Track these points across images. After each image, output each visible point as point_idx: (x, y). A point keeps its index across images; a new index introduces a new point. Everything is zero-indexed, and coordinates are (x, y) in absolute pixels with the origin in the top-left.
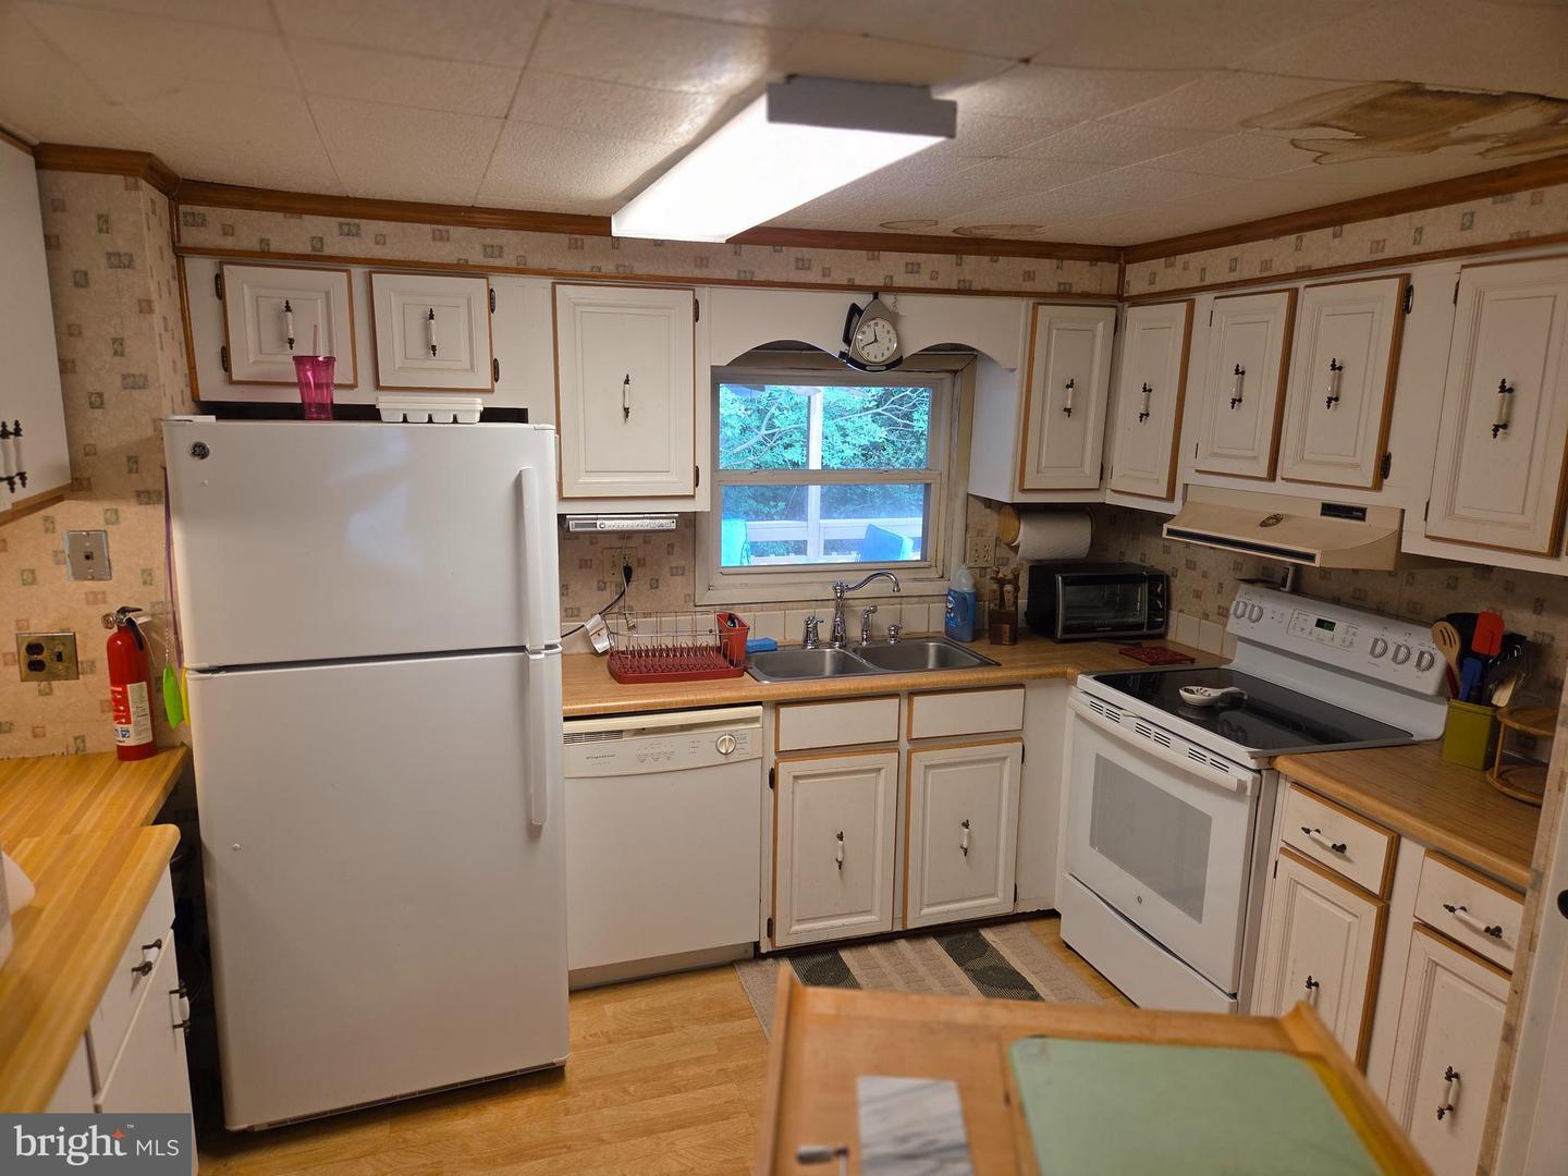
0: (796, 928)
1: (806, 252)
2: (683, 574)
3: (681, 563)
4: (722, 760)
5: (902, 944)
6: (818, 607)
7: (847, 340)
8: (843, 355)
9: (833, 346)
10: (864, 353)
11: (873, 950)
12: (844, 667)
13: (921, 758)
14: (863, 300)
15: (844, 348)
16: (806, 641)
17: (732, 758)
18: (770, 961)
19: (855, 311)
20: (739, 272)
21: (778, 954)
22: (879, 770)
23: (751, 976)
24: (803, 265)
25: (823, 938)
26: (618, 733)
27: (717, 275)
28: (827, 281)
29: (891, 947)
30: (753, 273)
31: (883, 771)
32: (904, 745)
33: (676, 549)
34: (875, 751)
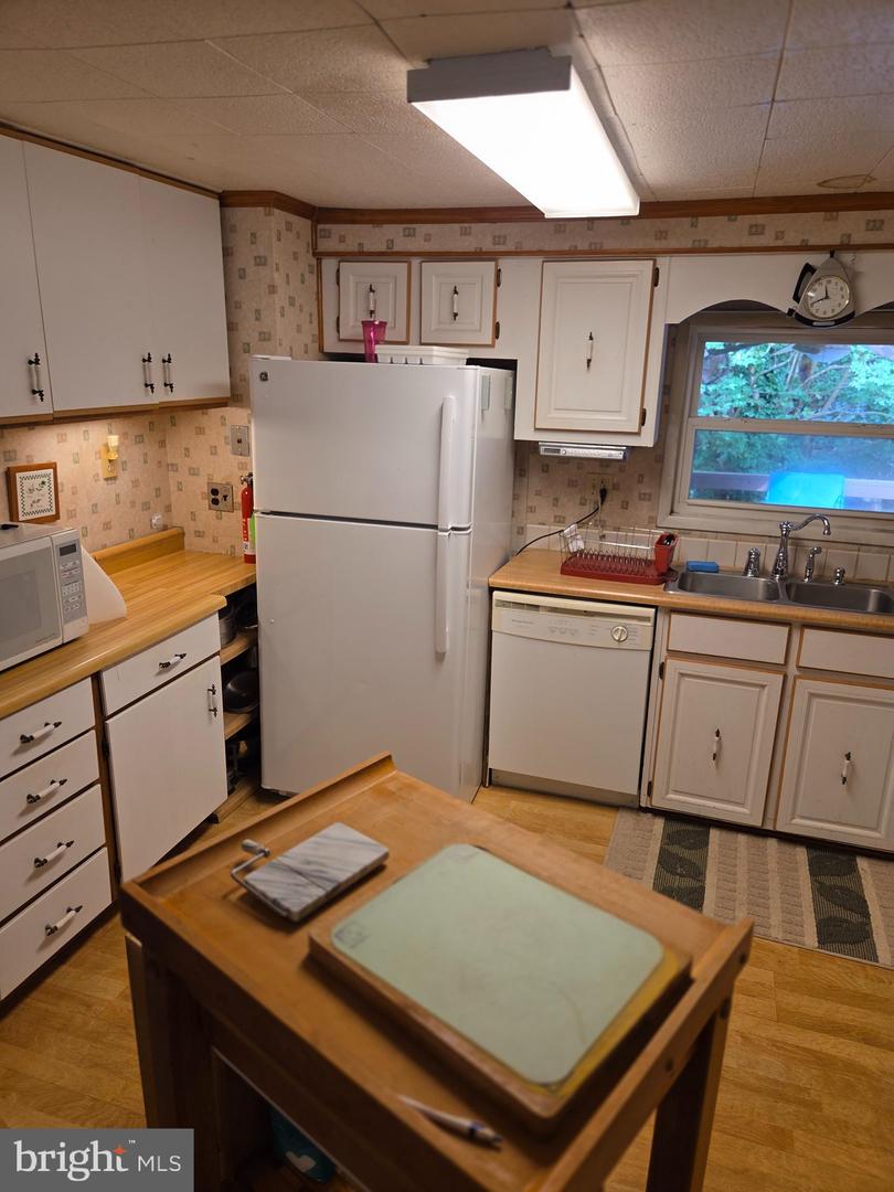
0: (671, 796)
1: (760, 219)
2: (649, 500)
3: (648, 491)
4: (616, 645)
5: (772, 843)
6: (771, 542)
7: (797, 298)
8: (791, 311)
9: (784, 303)
10: (813, 310)
11: (742, 838)
12: (772, 595)
13: (805, 686)
14: (816, 259)
15: (793, 304)
16: (747, 570)
17: (624, 645)
18: (650, 815)
19: (808, 270)
20: (694, 241)
21: (657, 812)
22: (763, 687)
23: (625, 820)
24: (756, 230)
25: (703, 813)
26: (536, 607)
27: (673, 244)
28: (780, 243)
29: (759, 841)
30: (706, 241)
31: (766, 688)
32: (792, 670)
33: (645, 480)
34: (761, 669)
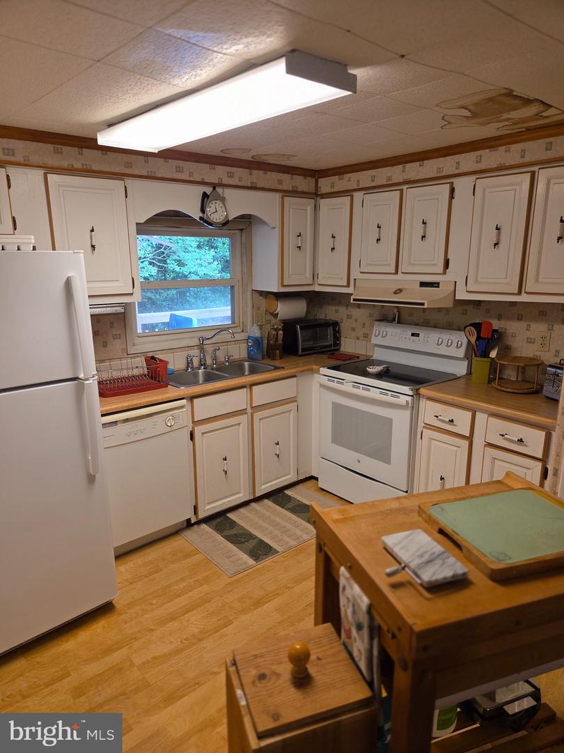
0: (208, 507)
1: (181, 163)
2: (120, 338)
3: (118, 332)
4: (169, 429)
5: (253, 504)
6: (189, 350)
7: (203, 211)
8: (201, 218)
9: (196, 215)
10: (211, 218)
11: (242, 510)
12: (209, 378)
13: (257, 415)
14: (208, 190)
15: (201, 215)
16: (187, 368)
17: (174, 428)
18: (196, 526)
19: (205, 196)
20: (148, 172)
21: (199, 522)
22: (239, 424)
23: (190, 535)
24: (179, 170)
25: (220, 509)
26: (115, 423)
27: (136, 172)
28: (192, 179)
29: (248, 508)
30: (155, 173)
31: (241, 425)
32: (249, 411)
33: (115, 325)
34: (234, 416)
